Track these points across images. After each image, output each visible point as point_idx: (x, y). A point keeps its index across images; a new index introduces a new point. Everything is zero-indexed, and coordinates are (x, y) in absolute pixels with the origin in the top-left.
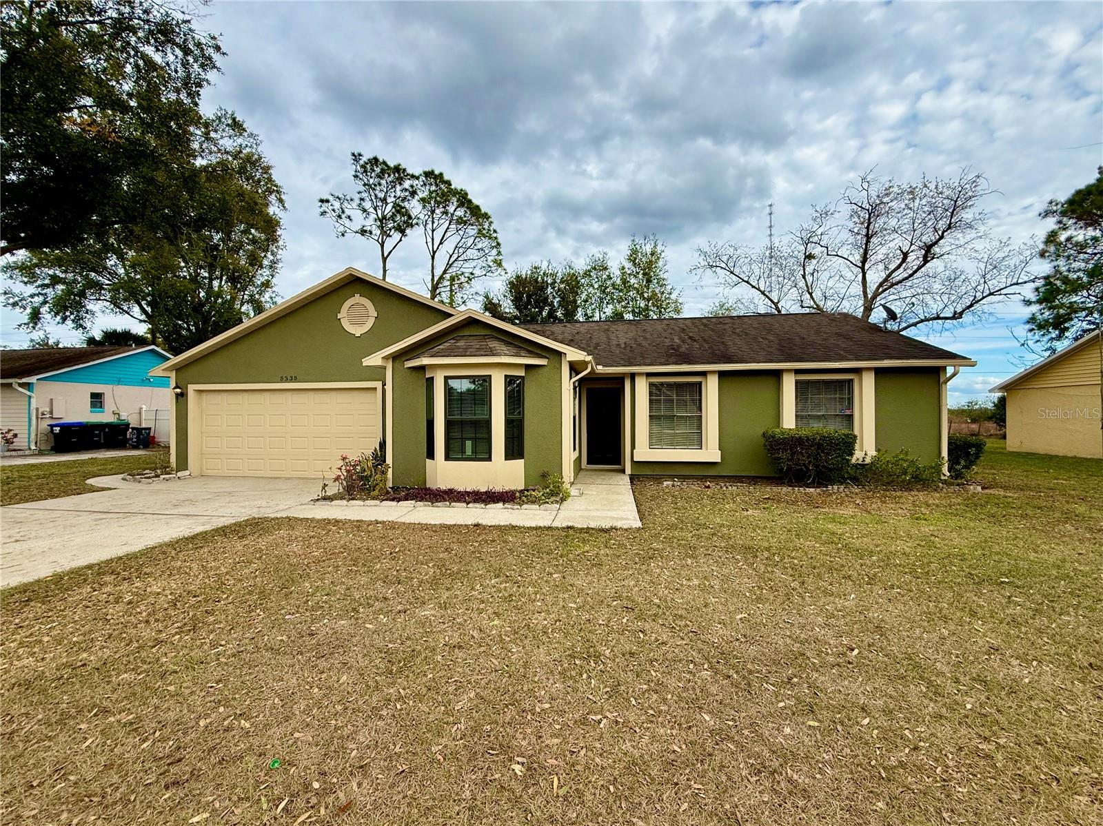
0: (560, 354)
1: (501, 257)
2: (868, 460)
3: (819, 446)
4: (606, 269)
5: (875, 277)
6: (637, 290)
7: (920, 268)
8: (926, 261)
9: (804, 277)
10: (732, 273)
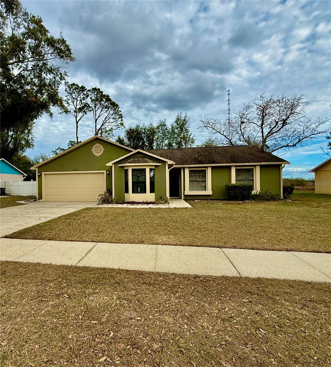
0: (165, 162)
1: (123, 122)
2: (258, 193)
3: (242, 188)
4: (165, 126)
5: (266, 130)
6: (177, 134)
7: (282, 128)
8: (283, 126)
9: (241, 130)
10: (214, 129)
